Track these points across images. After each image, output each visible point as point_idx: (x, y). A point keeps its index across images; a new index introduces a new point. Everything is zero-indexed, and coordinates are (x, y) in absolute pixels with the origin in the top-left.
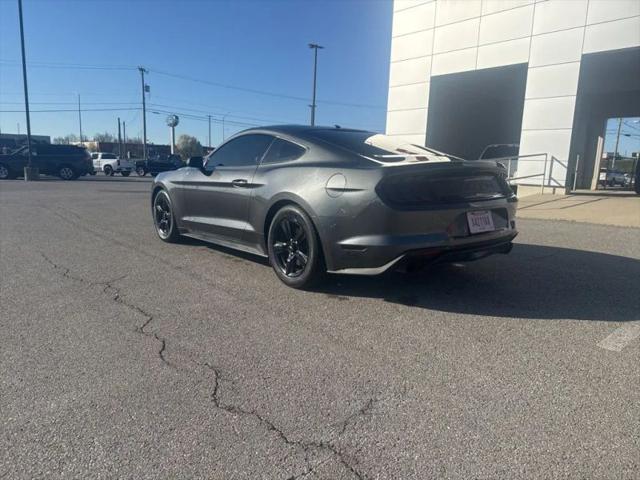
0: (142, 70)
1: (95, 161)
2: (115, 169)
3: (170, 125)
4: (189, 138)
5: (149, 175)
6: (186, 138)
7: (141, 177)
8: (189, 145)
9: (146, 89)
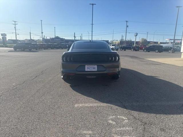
0: (127, 21)
1: (110, 47)
2: (114, 49)
3: (135, 36)
4: (144, 39)
5: (123, 50)
6: (143, 39)
7: (121, 51)
8: (144, 41)
9: (127, 26)
